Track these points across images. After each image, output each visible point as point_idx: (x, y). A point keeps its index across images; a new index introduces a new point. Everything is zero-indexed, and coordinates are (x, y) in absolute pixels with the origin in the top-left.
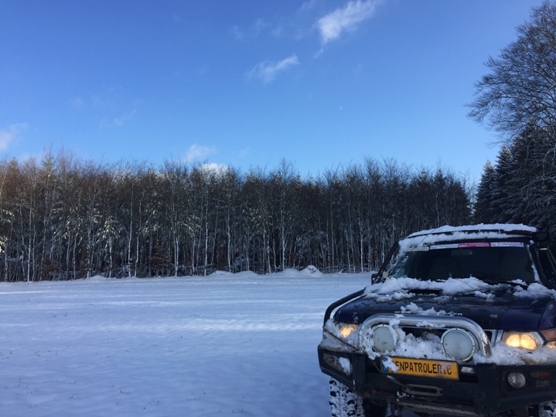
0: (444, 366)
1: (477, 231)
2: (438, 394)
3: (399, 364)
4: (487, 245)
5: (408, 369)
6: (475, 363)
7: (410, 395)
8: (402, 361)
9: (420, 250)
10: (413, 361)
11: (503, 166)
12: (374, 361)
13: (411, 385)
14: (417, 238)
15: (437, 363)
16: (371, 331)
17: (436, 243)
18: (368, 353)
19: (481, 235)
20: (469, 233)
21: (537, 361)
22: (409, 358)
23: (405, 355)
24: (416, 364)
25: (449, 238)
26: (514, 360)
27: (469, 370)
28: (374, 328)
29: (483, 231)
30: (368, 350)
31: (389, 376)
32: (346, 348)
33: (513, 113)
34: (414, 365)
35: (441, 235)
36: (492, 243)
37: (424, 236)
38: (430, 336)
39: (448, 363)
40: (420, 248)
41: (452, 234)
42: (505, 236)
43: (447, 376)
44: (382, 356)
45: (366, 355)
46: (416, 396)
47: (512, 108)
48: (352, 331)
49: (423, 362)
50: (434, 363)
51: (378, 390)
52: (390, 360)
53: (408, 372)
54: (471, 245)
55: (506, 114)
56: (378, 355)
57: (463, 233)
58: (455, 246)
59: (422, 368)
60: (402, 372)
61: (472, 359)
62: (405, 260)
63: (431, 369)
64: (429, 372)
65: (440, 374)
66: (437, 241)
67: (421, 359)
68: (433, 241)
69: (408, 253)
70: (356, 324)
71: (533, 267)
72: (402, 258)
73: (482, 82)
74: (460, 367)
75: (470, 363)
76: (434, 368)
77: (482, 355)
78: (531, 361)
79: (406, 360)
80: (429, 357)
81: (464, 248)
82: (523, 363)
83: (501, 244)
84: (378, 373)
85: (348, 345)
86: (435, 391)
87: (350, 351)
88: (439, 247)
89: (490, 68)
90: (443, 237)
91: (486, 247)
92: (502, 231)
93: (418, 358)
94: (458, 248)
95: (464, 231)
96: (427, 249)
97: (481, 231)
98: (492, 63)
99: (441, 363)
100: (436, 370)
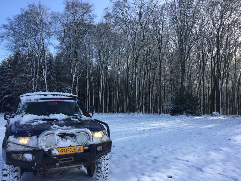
0: (78, 147)
1: (57, 95)
2: (73, 160)
3: (59, 151)
4: (62, 101)
5: (63, 152)
6: (89, 144)
7: (61, 164)
8: (61, 149)
9: (33, 102)
10: (65, 148)
11: (3, 66)
12: (47, 152)
13: (62, 159)
14: (30, 96)
15: (76, 147)
16: (45, 138)
17: (41, 99)
18: (44, 149)
19: (59, 97)
20: (54, 96)
21: (104, 141)
22: (64, 147)
23: (62, 146)
24: (67, 149)
25: (46, 97)
26: (99, 142)
27: (87, 148)
28: (46, 137)
29: (60, 95)
30: (44, 147)
31: (54, 157)
32: (28, 149)
33: (14, 44)
34: (66, 150)
35: (42, 96)
36: (64, 100)
37: (33, 96)
38: (68, 137)
39: (80, 146)
40: (33, 101)
41: (47, 95)
42: (67, 97)
43: (79, 152)
44: (51, 149)
45: (43, 150)
46: (64, 163)
47: (14, 42)
48: (28, 140)
49: (70, 148)
50: (74, 147)
51: (47, 165)
52: (55, 149)
53: (63, 153)
54: (56, 100)
55: (11, 44)
56: (49, 148)
57: (51, 95)
58: (49, 101)
59: (69, 151)
60: (61, 154)
61: (87, 143)
62: (26, 106)
63: (73, 150)
64: (72, 151)
65: (76, 152)
66: (40, 98)
67: (69, 147)
68: (39, 98)
69: (26, 103)
70: (30, 136)
71: (80, 109)
72: (24, 106)
73: (2, 26)
74: (84, 147)
75: (86, 145)
76: (74, 149)
77: (91, 141)
78: (103, 141)
79: (62, 149)
80: (72, 145)
81: (53, 102)
82: (101, 142)
83: (67, 101)
84: (49, 157)
85: (29, 147)
86: (71, 159)
87: (32, 150)
88: (42, 101)
89: (7, 21)
90: (43, 97)
91: (62, 102)
92: (67, 96)
93: (68, 146)
94: (51, 102)
95: (52, 95)
96: (36, 101)
97: (59, 95)
98: (9, 20)
99: (77, 147)
100: (75, 150)
